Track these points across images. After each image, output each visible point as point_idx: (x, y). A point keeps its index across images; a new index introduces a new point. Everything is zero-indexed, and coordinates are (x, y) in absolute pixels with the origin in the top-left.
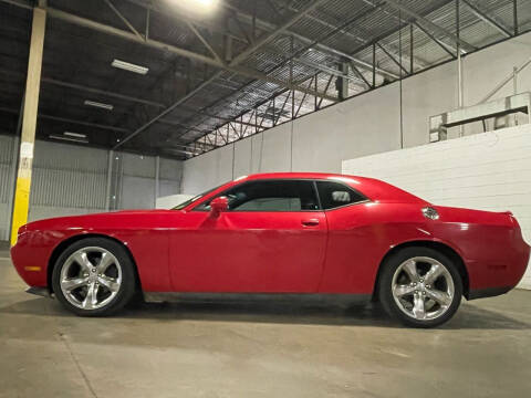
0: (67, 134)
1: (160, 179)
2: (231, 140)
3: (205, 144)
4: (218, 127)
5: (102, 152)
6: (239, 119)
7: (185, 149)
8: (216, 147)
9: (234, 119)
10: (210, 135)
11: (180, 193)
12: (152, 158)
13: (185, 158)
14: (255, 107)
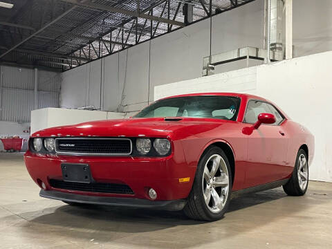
1: (38, 90)
4: (91, 41)
6: (109, 35)
7: (63, 61)
11: (59, 107)
12: (30, 71)
13: (63, 70)
14: (122, 25)
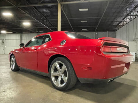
0: (83, 30)
2: (128, 22)
3: (121, 25)
4: (124, 19)
5: (93, 33)
6: (130, 15)
7: (116, 28)
8: (124, 25)
9: (128, 15)
10: (122, 22)
12: (106, 32)
13: (116, 30)
14: (135, 9)
